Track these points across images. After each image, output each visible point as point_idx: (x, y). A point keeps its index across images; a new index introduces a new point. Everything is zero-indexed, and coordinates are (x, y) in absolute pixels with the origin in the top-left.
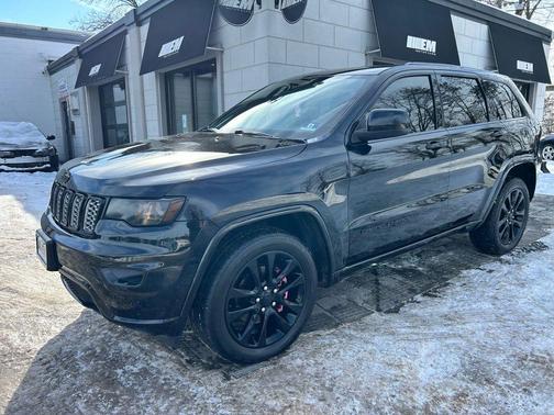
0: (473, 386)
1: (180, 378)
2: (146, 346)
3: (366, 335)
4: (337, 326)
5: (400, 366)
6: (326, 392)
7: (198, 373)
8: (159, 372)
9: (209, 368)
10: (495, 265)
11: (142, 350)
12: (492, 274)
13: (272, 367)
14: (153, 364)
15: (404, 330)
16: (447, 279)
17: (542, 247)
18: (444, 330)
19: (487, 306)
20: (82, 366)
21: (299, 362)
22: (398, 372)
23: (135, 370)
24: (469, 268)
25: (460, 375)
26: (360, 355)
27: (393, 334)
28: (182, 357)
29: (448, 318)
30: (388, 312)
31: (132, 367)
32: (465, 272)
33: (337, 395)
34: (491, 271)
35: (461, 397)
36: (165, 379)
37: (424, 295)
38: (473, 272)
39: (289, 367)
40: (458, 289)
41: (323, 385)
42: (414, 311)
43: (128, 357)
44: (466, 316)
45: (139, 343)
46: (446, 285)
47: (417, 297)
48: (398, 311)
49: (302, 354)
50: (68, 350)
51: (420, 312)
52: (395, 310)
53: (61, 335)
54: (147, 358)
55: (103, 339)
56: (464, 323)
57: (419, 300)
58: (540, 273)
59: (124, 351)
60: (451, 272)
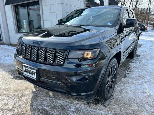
1: (90, 109)
2: (68, 100)
3: (127, 85)
6: (137, 104)
7: (94, 106)
8: (81, 109)
9: (96, 104)
10: (134, 61)
11: (68, 102)
13: (114, 100)
14: (77, 106)
15: (135, 82)
16: (128, 66)
17: (139, 56)
18: (143, 80)
19: (145, 72)
20: (53, 113)
21: (120, 97)
22: (147, 94)
23: (73, 110)
26: (133, 91)
27: (133, 83)
28: (84, 102)
29: (141, 77)
30: (124, 77)
31: (71, 109)
32: (130, 64)
33: (141, 105)
34: (135, 63)
36: (86, 111)
37: (128, 71)
39: (119, 99)
40: (134, 68)
41: (134, 102)
42: (131, 76)
43: (66, 106)
44: (144, 76)
45: (65, 100)
46: (130, 68)
47: (127, 72)
48: (126, 77)
49: (118, 94)
50: (41, 108)
51: (132, 76)
52: (125, 77)
53: (32, 103)
54: (73, 105)
55: (50, 101)
56: (146, 78)
57: (128, 72)
58: (146, 62)
59: (63, 104)
60: (127, 64)
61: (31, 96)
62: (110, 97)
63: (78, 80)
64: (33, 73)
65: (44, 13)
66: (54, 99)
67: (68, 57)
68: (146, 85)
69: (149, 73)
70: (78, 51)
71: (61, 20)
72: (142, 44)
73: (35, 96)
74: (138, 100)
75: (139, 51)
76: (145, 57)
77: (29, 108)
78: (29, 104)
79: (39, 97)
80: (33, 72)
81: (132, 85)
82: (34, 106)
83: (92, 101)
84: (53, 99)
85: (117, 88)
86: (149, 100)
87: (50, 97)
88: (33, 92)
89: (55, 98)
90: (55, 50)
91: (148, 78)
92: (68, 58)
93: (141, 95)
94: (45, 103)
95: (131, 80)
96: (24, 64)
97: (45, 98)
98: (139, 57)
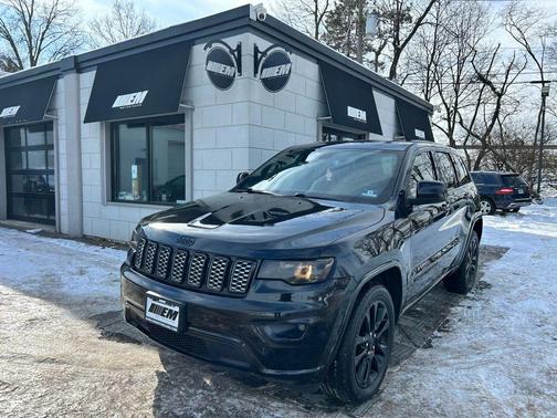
0: (532, 397)
2: (254, 399)
3: (428, 368)
4: (397, 363)
5: (476, 389)
9: (330, 411)
10: (467, 303)
12: (474, 310)
13: (381, 404)
15: (452, 361)
16: (444, 317)
17: (488, 286)
18: (479, 358)
19: (492, 336)
21: (399, 397)
22: (478, 394)
24: (452, 306)
25: (518, 390)
26: (440, 384)
27: (447, 365)
28: (297, 405)
29: (476, 348)
30: (425, 347)
32: (453, 309)
34: (469, 307)
35: (530, 406)
37: (439, 331)
38: (459, 309)
39: (395, 401)
40: (459, 324)
41: (436, 412)
42: (445, 345)
43: (248, 412)
44: (485, 345)
45: (246, 398)
46: (448, 321)
47: (436, 333)
48: (431, 347)
49: (395, 390)
50: (182, 413)
51: (450, 345)
52: (429, 346)
53: (158, 400)
54: (266, 410)
55: (205, 398)
56: (489, 351)
57: (439, 335)
58: (504, 306)
59: (239, 406)
60: (443, 310)
61: (155, 384)
62: (370, 397)
63: (278, 336)
64: (172, 315)
65: (195, 147)
66: (217, 395)
67: (259, 276)
68: (482, 373)
69: (505, 339)
70: (282, 263)
71: (246, 175)
72: (507, 249)
73: (165, 384)
74: (449, 409)
75: (490, 271)
76: (505, 290)
77: (151, 411)
78: (151, 402)
79: (175, 386)
80: (171, 311)
81: (441, 370)
82: (163, 409)
83: (321, 403)
84: (214, 393)
85: (396, 374)
86: (482, 408)
87: (204, 388)
88: (160, 374)
89: (220, 391)
90: (229, 258)
91: (497, 352)
92: (256, 278)
93: (460, 396)
94: (191, 403)
95: (442, 356)
96: (150, 292)
97: (192, 391)
98: (485, 291)
